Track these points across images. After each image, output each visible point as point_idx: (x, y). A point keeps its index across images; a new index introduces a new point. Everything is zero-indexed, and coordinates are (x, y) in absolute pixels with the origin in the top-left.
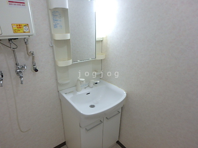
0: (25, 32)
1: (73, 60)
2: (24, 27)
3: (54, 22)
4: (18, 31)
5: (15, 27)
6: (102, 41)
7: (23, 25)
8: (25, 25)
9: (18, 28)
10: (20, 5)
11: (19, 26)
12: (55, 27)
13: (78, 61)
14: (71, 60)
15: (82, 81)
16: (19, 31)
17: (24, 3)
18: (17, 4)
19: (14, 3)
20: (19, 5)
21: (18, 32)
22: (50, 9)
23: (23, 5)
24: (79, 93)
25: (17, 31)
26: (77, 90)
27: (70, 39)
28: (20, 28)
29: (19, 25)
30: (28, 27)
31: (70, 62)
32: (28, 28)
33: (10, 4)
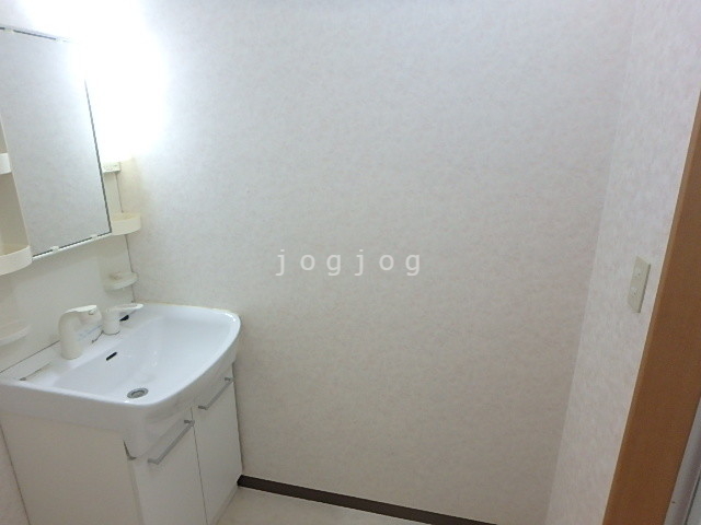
1: (33, 249)
6: (117, 173)
13: (54, 248)
14: (28, 248)
15: (90, 313)
24: (75, 363)
26: (65, 356)
27: (10, 174)
31: (25, 257)
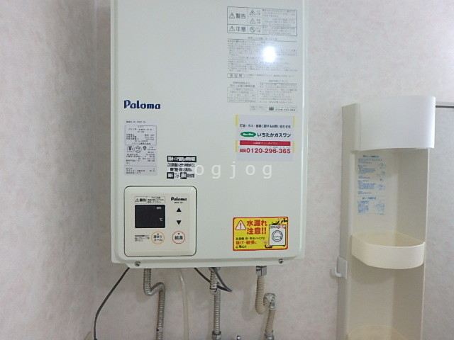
0: (270, 248)
2: (272, 230)
3: (360, 193)
4: (248, 243)
5: (243, 228)
7: (269, 222)
8: (275, 221)
9: (251, 231)
10: (275, 151)
11: (257, 226)
12: (360, 211)
16: (253, 242)
17: (288, 144)
18: (264, 147)
19: (254, 147)
20: (271, 151)
21: (249, 246)
22: (355, 152)
23: (284, 151)
25: (245, 244)
28: (258, 231)
29: (258, 223)
30: (286, 228)
32: (283, 231)
33: (242, 151)
